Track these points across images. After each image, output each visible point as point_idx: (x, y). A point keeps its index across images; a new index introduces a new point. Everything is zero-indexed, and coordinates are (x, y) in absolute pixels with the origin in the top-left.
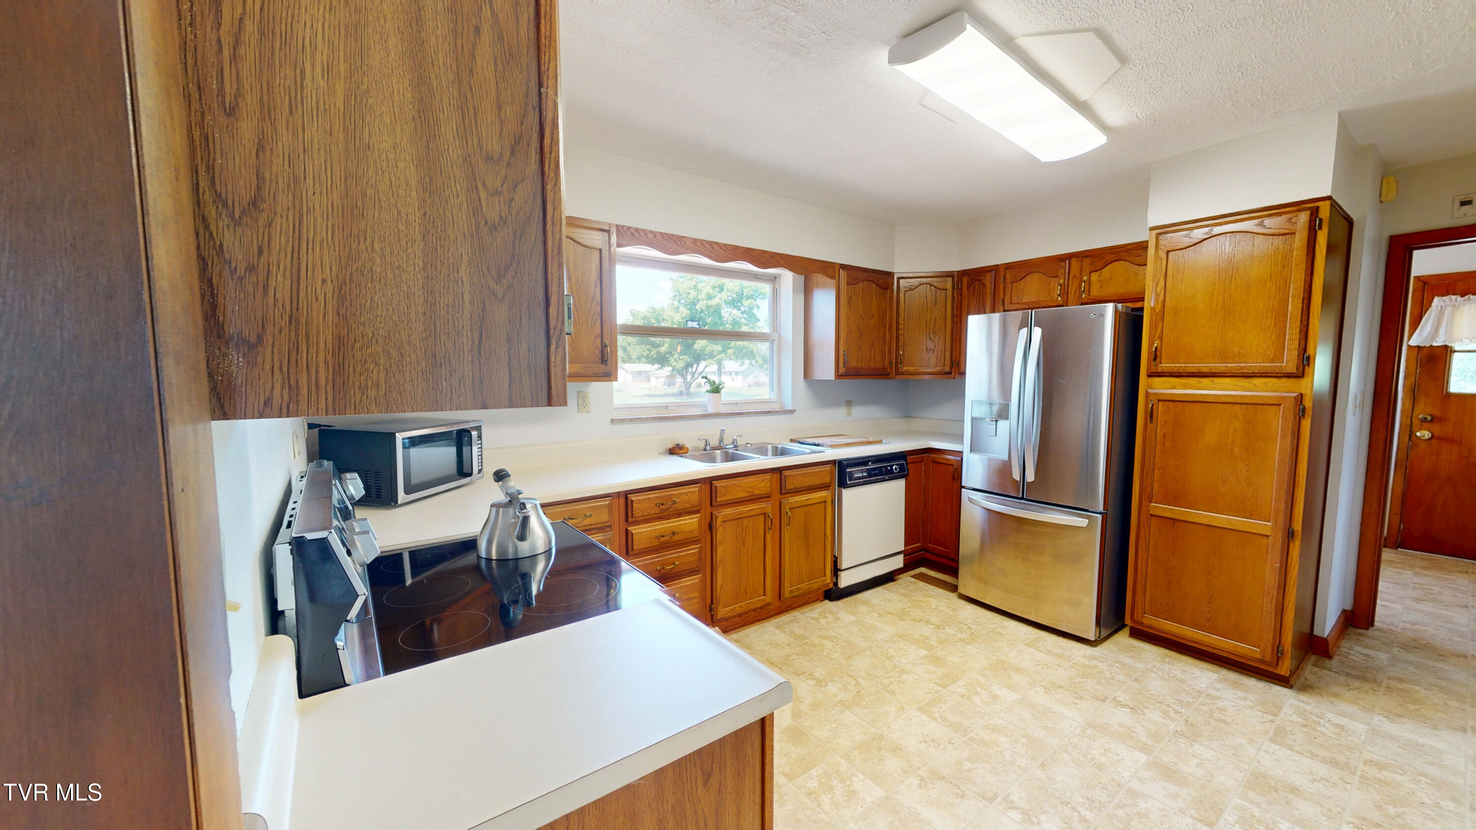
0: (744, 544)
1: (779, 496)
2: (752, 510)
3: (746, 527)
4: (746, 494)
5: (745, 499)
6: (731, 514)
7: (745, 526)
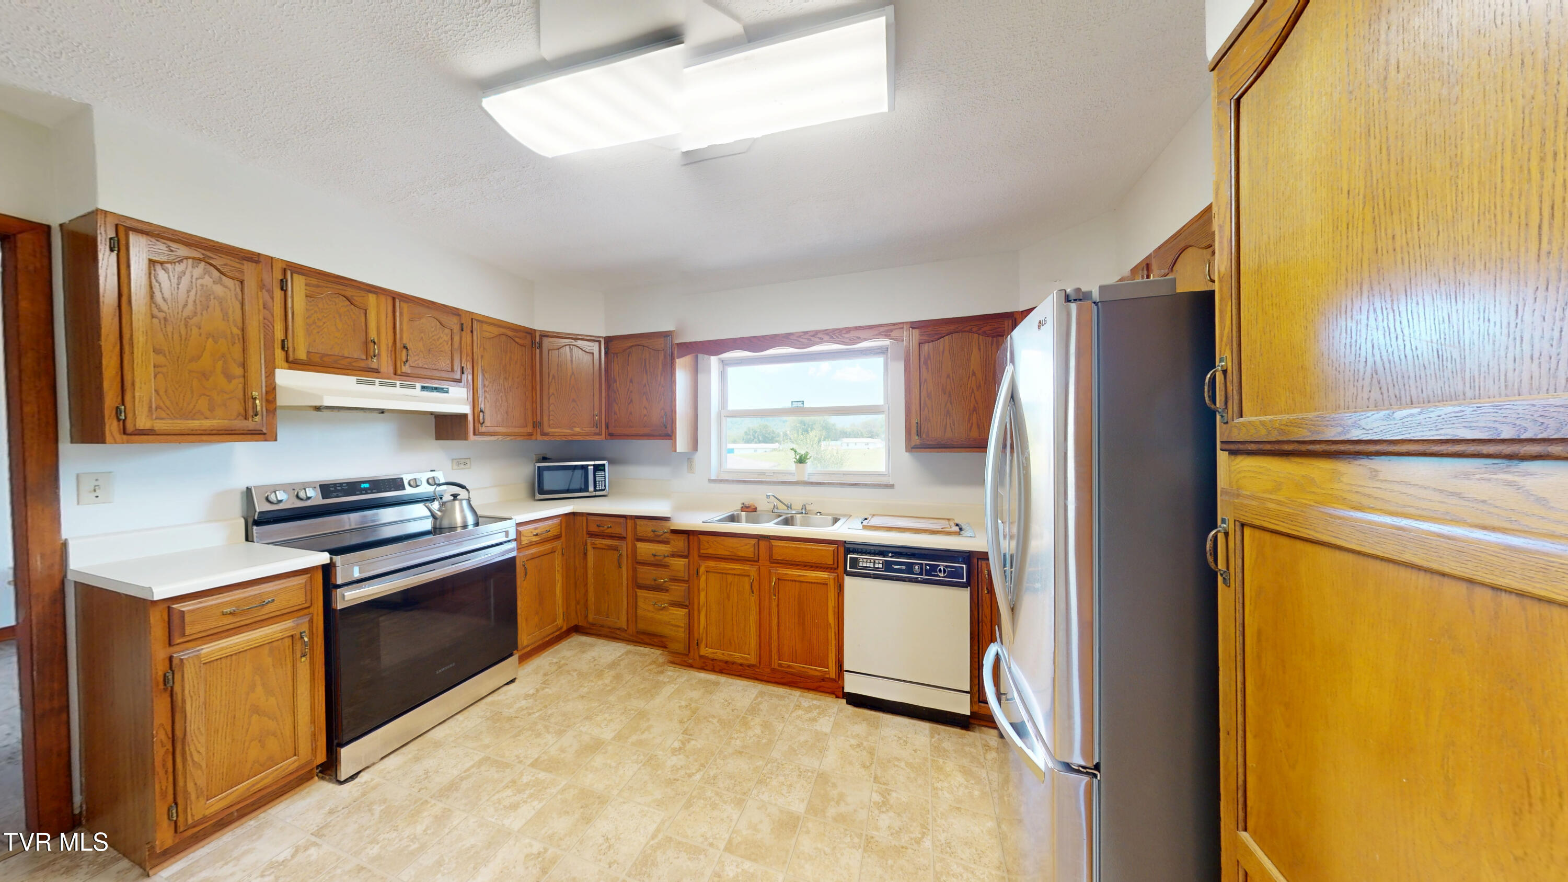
0: (728, 598)
1: (768, 563)
2: (734, 569)
3: (731, 584)
4: (728, 553)
5: (726, 557)
6: (713, 567)
7: (729, 582)
